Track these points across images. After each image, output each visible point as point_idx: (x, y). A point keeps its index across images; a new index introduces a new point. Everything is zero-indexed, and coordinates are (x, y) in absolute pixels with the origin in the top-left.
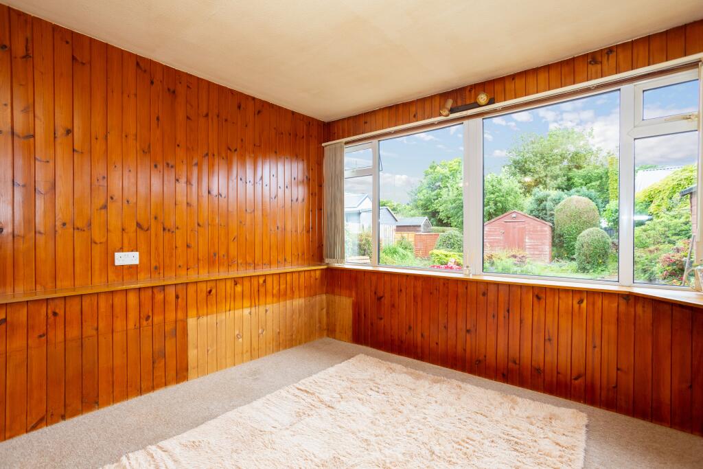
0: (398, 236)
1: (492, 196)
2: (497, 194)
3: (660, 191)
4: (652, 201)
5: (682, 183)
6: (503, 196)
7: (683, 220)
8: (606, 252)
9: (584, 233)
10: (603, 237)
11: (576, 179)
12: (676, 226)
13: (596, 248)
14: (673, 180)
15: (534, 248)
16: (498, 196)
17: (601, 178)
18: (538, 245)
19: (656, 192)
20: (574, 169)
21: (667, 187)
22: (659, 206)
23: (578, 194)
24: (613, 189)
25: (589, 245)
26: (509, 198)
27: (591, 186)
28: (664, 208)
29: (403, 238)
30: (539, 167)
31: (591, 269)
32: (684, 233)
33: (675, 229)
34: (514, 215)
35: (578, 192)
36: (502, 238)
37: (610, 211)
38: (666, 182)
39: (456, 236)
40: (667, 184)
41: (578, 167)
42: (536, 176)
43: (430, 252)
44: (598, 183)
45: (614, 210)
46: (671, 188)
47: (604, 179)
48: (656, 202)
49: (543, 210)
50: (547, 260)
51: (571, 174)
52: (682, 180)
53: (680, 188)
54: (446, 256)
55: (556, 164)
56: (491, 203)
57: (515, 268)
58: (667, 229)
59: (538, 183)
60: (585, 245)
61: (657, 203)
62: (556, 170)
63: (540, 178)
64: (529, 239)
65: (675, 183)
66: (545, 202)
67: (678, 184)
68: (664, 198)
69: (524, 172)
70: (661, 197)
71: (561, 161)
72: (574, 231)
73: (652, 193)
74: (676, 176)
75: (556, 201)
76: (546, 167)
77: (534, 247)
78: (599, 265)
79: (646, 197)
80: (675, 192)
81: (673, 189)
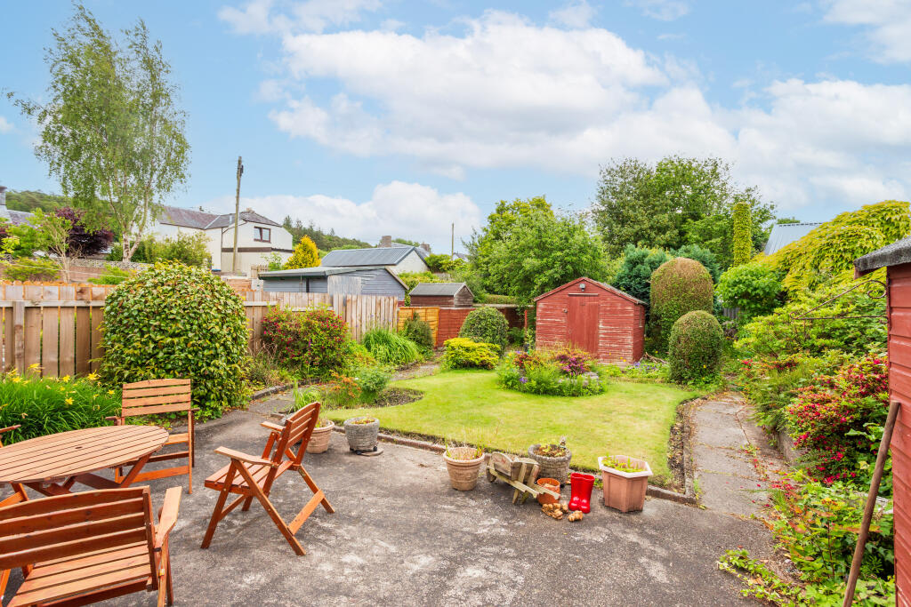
0: (407, 313)
1: (559, 253)
2: (567, 251)
3: (800, 255)
4: (788, 270)
5: (835, 241)
6: (575, 255)
7: (837, 309)
8: (714, 352)
9: (682, 319)
10: (710, 327)
11: (690, 233)
12: (825, 318)
13: (698, 344)
14: (821, 237)
15: (611, 339)
16: (568, 255)
17: (725, 233)
18: (617, 334)
19: (795, 255)
20: (689, 220)
21: (811, 248)
22: (798, 278)
23: (687, 255)
24: (739, 249)
25: (688, 340)
26: (584, 259)
27: (711, 244)
28: (806, 281)
29: (415, 316)
30: (641, 214)
31: (690, 378)
32: (837, 333)
33: (823, 326)
34: (582, 286)
35: (687, 251)
36: (564, 321)
37: (726, 284)
38: (809, 241)
39: (492, 317)
40: (811, 244)
41: (696, 217)
42: (637, 227)
43: (445, 343)
44: (719, 240)
45: (731, 282)
46: (817, 251)
47: (728, 235)
48: (794, 272)
49: (636, 277)
50: (630, 358)
51: (685, 227)
52: (834, 237)
53: (832, 250)
54: (467, 350)
55: (666, 211)
56: (558, 264)
57: (562, 380)
58: (808, 324)
59: (637, 237)
60: (683, 339)
61: (795, 274)
62: (664, 219)
63: (641, 230)
64: (605, 323)
65: (824, 241)
66: (639, 266)
67: (828, 244)
68: (807, 266)
69: (623, 221)
70: (801, 263)
71: (673, 208)
72: (676, 312)
73: (789, 257)
74: (825, 231)
75: (654, 265)
76: (652, 215)
77: (611, 337)
78: (702, 373)
79: (779, 262)
80: (822, 257)
81: (820, 251)
